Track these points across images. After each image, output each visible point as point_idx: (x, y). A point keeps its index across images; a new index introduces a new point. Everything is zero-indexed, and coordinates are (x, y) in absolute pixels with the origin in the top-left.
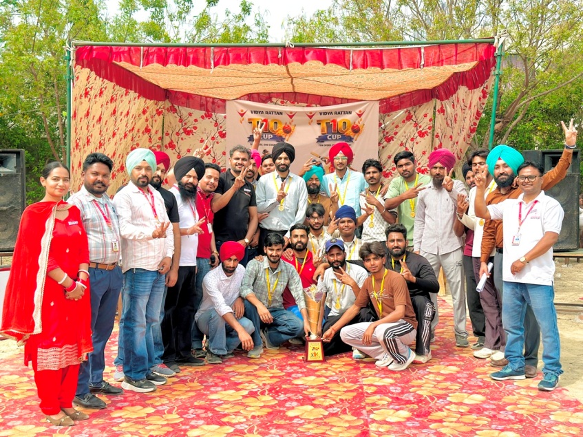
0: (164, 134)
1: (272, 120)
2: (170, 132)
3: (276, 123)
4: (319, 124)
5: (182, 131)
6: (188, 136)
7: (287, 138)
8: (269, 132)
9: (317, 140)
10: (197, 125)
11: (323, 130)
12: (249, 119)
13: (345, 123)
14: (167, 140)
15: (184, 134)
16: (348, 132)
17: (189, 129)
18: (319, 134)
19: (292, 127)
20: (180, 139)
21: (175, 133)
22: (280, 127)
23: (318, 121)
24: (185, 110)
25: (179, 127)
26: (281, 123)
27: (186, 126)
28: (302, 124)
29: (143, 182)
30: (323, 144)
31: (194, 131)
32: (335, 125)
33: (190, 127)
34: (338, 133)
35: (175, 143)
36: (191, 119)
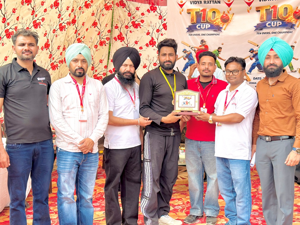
0: (114, 27)
1: (211, 10)
2: (119, 25)
3: (214, 12)
4: (258, 11)
5: (131, 24)
6: (136, 29)
7: (224, 27)
8: (207, 22)
9: (255, 28)
10: (144, 18)
11: (262, 18)
12: (188, 10)
13: (286, 9)
14: (116, 33)
15: (132, 27)
16: (289, 18)
17: (137, 23)
18: (258, 21)
19: (230, 16)
20: (129, 32)
21: (124, 26)
22: (218, 16)
23: (257, 8)
24: (133, 5)
25: (128, 21)
26: (219, 12)
27: (134, 20)
28: (241, 12)
29: (80, 73)
30: (261, 32)
31: (141, 24)
32: (275, 11)
33: (138, 21)
34: (279, 19)
35: (124, 36)
36: (139, 13)
